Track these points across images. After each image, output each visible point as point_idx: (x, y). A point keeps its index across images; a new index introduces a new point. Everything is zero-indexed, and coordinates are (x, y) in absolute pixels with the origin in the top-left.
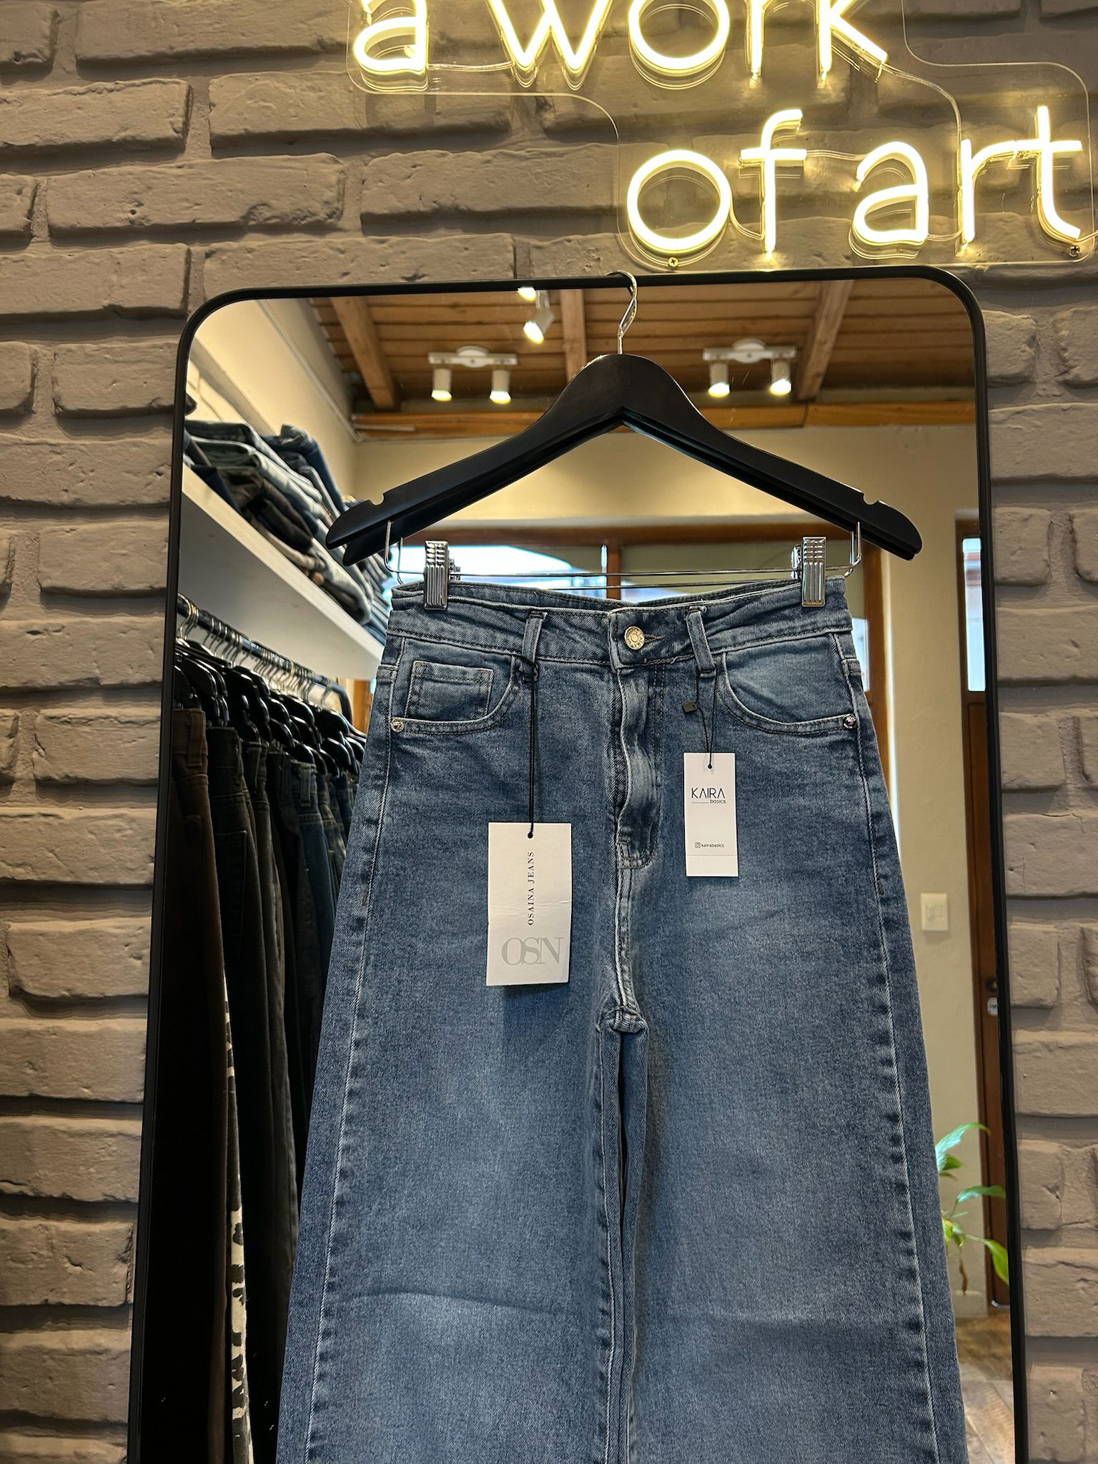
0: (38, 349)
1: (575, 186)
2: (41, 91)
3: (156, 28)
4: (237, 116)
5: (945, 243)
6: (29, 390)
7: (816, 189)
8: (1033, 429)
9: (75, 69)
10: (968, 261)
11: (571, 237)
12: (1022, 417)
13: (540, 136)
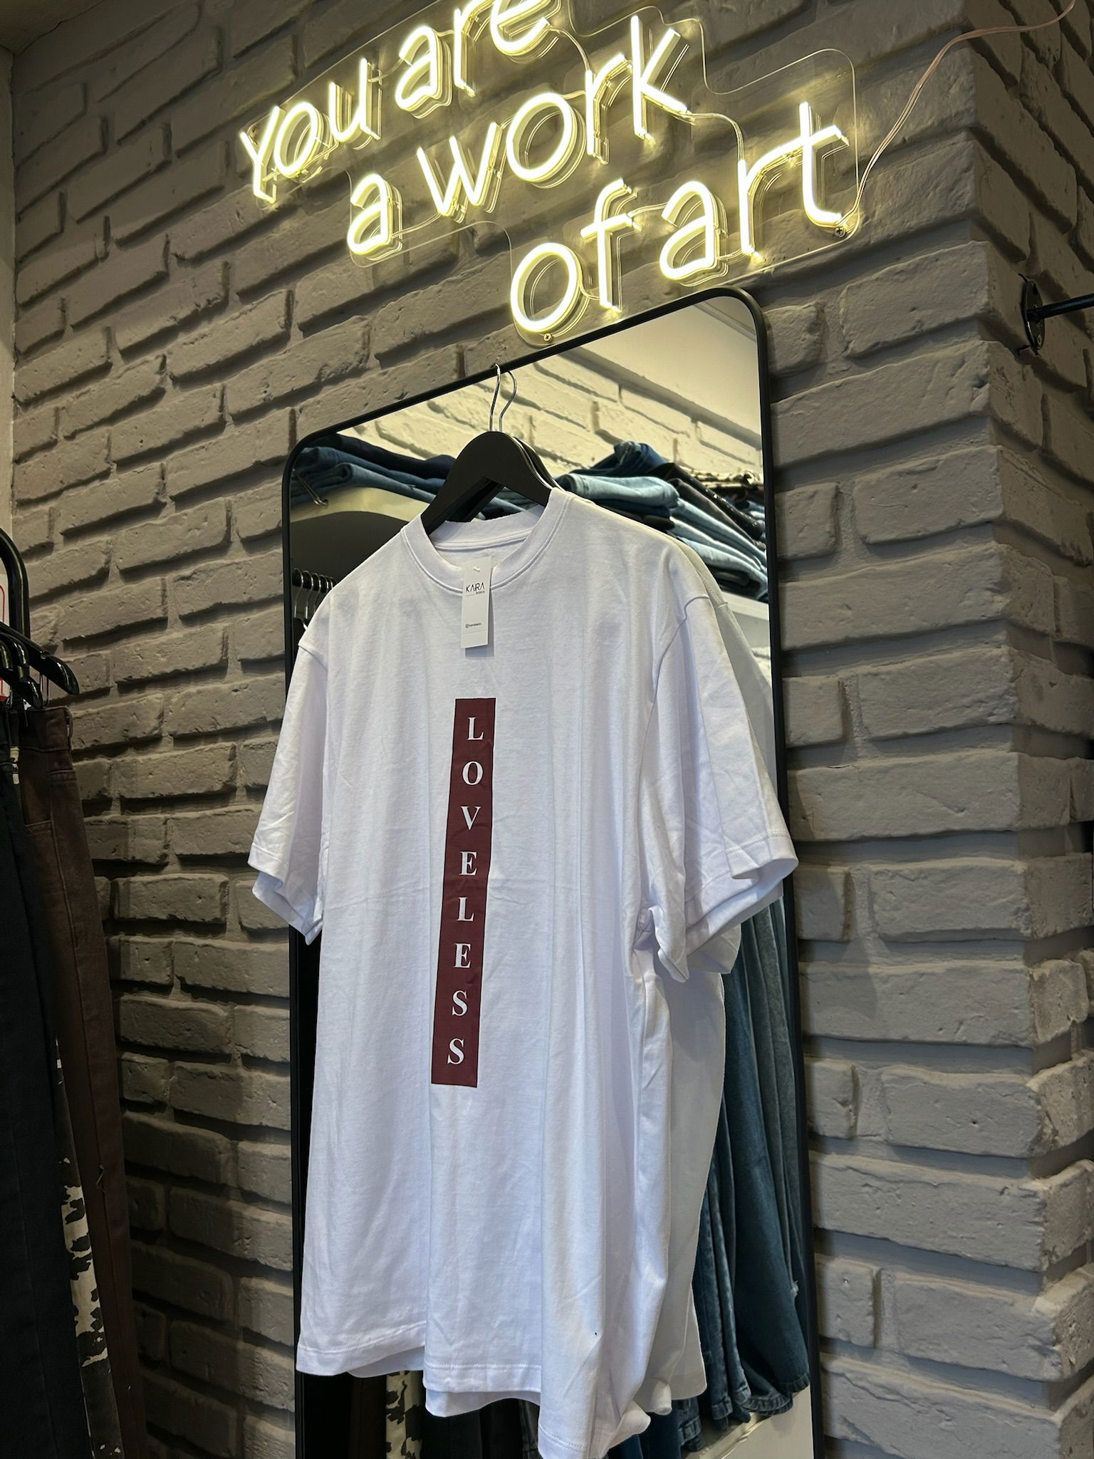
1: (489, 293)
2: (220, 323)
3: (269, 257)
4: (309, 307)
5: (735, 259)
7: (644, 240)
8: (812, 411)
9: (239, 298)
10: (757, 268)
11: (489, 336)
12: (803, 402)
13: (475, 256)
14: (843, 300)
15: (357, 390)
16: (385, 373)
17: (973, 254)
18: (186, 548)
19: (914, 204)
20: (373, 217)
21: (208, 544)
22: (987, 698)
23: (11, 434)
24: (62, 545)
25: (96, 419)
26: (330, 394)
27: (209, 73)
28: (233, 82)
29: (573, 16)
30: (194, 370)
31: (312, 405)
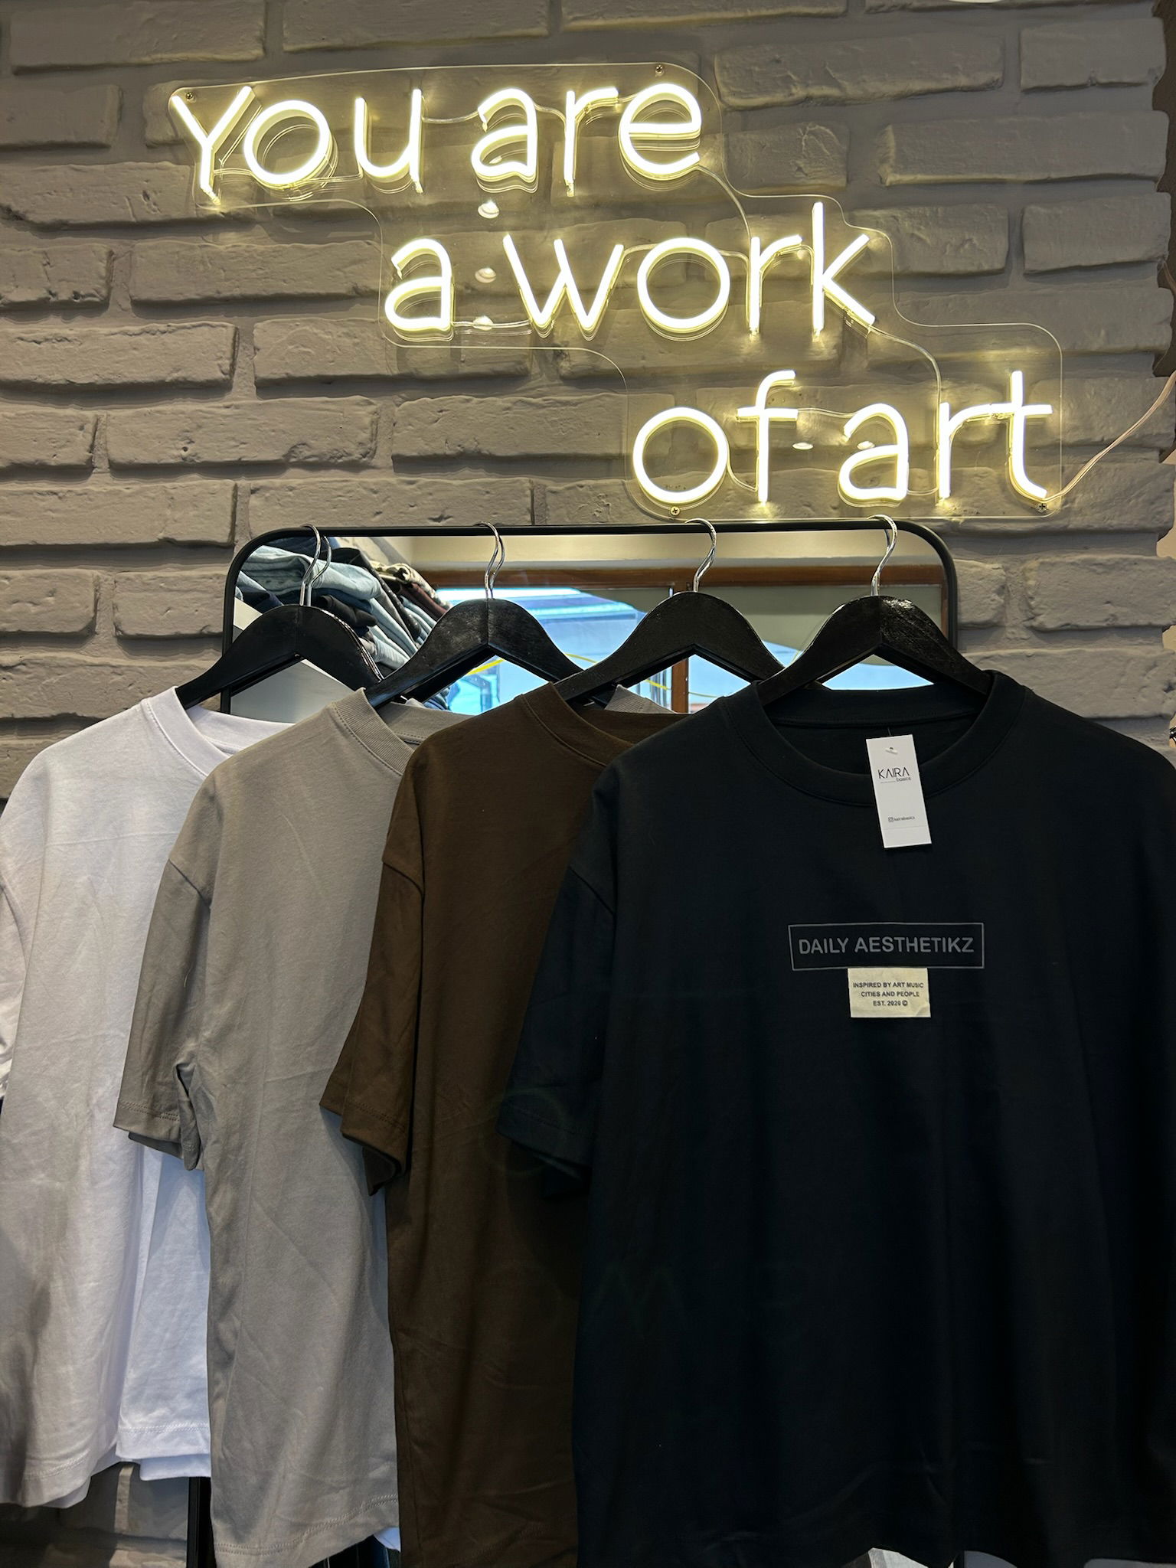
0: (100, 574)
2: (101, 329)
3: (204, 272)
4: (279, 361)
5: (924, 497)
6: (92, 615)
9: (130, 306)
10: (946, 514)
11: (582, 482)
13: (557, 382)
14: (1033, 573)
15: (365, 492)
16: (409, 482)
19: (1115, 505)
20: (428, 289)
31: (276, 489)
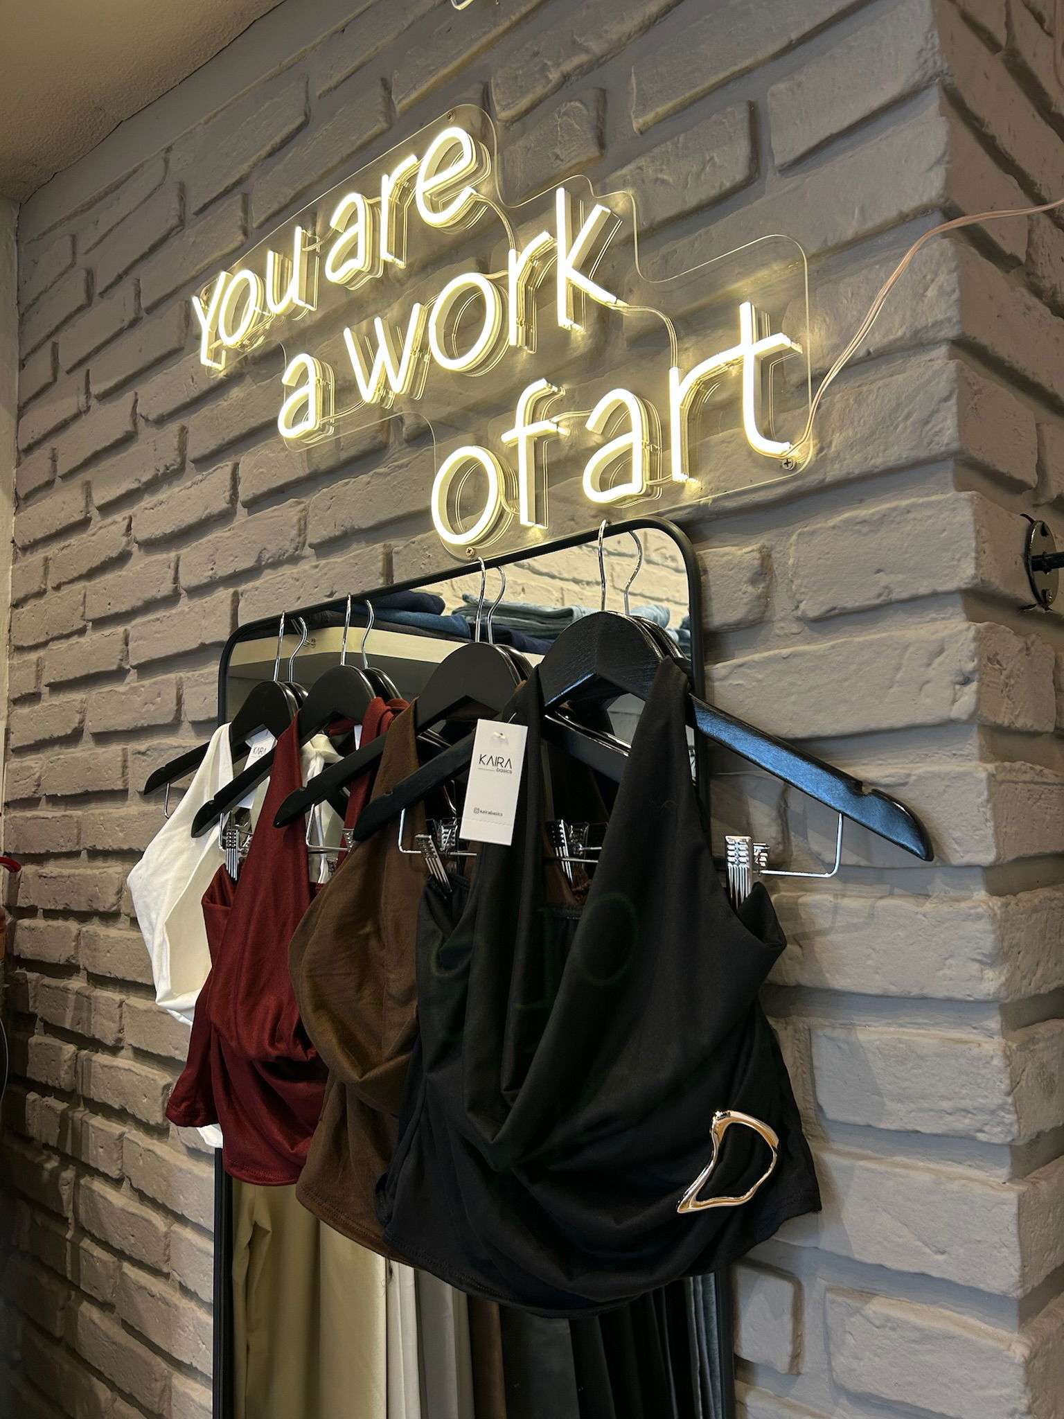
0: (183, 675)
2: (175, 490)
3: (218, 426)
4: (252, 484)
6: (176, 709)
7: (568, 450)
9: (195, 466)
10: (691, 498)
11: (414, 539)
12: (742, 669)
13: (404, 446)
14: (793, 548)
15: (290, 580)
16: (316, 567)
17: (955, 509)
18: (142, 721)
19: (879, 438)
20: (302, 398)
21: (160, 722)
22: (975, 1109)
23: (10, 578)
24: (48, 695)
25: (76, 575)
26: (266, 582)
27: (172, 230)
28: (192, 240)
29: (501, 183)
30: (153, 536)
31: (250, 591)
